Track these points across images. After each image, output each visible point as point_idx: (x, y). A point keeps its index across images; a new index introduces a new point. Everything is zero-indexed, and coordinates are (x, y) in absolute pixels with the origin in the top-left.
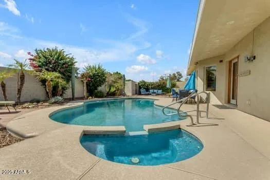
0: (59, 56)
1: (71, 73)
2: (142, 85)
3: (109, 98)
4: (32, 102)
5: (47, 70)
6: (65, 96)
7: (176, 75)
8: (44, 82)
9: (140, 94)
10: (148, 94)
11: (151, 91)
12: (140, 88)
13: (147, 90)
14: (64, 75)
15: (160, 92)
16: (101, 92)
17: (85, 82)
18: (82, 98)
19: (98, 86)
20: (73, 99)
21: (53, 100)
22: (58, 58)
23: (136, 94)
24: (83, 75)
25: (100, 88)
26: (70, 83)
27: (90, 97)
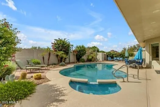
0: (64, 43)
1: (68, 50)
2: (109, 55)
3: (88, 63)
4: (53, 64)
5: (59, 50)
6: (66, 62)
7: (136, 46)
8: (57, 56)
9: (107, 60)
10: (113, 60)
11: (115, 58)
12: (107, 56)
13: (112, 57)
14: (66, 52)
15: (121, 59)
16: (83, 59)
17: (75, 54)
18: (74, 63)
19: (82, 56)
20: (69, 63)
21: (60, 64)
22: (63, 44)
23: (105, 60)
24: (74, 51)
25: (83, 57)
26: (68, 55)
27: (78, 62)
